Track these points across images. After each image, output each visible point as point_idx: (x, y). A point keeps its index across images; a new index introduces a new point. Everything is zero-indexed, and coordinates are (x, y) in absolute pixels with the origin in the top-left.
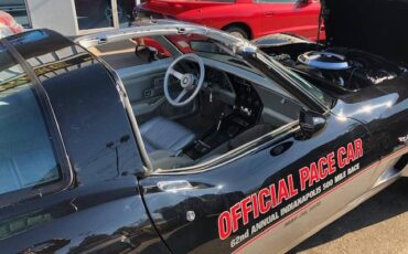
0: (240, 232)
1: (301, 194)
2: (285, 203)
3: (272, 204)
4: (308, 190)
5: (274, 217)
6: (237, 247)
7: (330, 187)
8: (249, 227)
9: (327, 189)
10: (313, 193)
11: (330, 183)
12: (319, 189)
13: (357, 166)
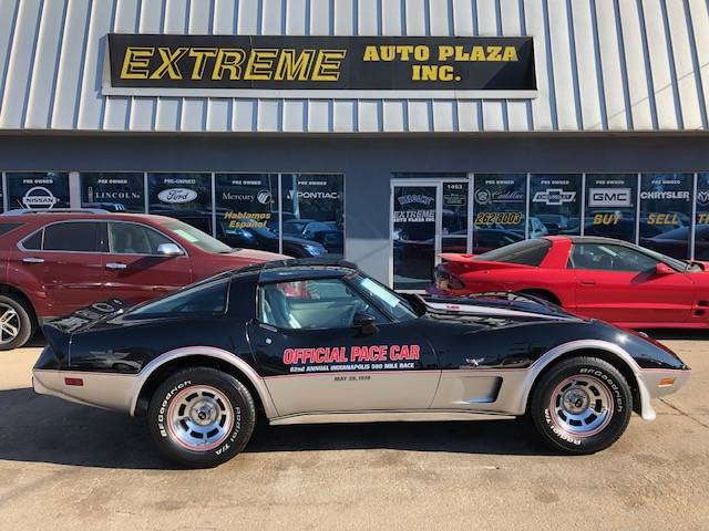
0: (300, 365)
1: (349, 363)
2: (335, 363)
3: (325, 359)
4: (357, 362)
5: (325, 368)
6: (294, 373)
7: (379, 370)
8: (306, 366)
9: (375, 370)
10: (361, 367)
11: (380, 366)
12: (367, 366)
13: (412, 365)
